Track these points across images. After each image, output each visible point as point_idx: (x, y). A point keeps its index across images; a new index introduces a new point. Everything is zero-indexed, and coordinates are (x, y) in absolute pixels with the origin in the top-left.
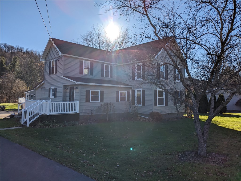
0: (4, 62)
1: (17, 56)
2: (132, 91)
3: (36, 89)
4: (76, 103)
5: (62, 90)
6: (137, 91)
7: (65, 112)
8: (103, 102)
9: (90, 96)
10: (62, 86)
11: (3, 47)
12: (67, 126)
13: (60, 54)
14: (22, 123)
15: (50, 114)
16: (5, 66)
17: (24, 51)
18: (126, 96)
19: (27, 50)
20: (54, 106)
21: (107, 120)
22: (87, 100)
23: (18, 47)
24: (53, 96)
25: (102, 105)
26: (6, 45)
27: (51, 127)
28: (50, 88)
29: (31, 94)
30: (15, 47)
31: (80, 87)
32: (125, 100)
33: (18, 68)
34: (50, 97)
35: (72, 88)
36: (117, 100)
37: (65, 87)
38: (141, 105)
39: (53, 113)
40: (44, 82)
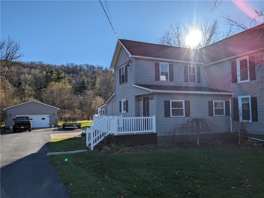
0: (85, 81)
1: (97, 75)
2: (232, 99)
3: (107, 104)
4: (152, 119)
5: (134, 103)
6: (242, 99)
7: (138, 132)
8: (190, 117)
9: (171, 108)
10: (134, 96)
11: (86, 67)
12: (141, 151)
13: (130, 55)
14: (87, 145)
15: (118, 134)
16: (86, 85)
17: (104, 69)
18: (224, 108)
19: (106, 68)
20: (126, 123)
21: (198, 143)
22: (167, 114)
23: (98, 66)
24: (124, 110)
25: (188, 122)
26: (88, 66)
27: (119, 152)
28: (120, 101)
29: (103, 109)
30: (95, 66)
31: (155, 97)
32: (223, 114)
33: (97, 86)
34: (121, 112)
35: (146, 99)
36: (211, 114)
37: (138, 98)
38: (251, 121)
39: (123, 132)
40: (114, 94)
